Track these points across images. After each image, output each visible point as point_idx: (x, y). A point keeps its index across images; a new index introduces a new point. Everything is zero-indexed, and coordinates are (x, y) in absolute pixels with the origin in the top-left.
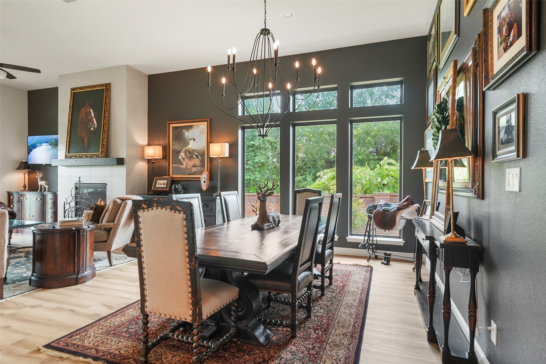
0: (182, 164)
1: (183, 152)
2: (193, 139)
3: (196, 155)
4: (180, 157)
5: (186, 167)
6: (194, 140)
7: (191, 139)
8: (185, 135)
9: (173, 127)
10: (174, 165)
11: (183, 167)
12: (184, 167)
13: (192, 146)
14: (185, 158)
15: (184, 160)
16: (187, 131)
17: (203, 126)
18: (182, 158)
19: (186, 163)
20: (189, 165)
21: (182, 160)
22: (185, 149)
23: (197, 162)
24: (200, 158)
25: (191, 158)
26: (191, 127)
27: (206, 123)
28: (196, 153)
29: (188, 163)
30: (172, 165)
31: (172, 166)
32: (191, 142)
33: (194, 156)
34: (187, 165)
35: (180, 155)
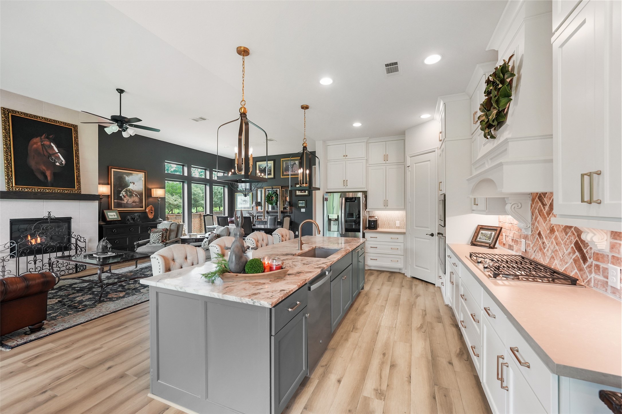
0: (124, 200)
1: (124, 191)
2: (132, 182)
3: (135, 194)
4: (121, 195)
5: (127, 203)
6: (134, 183)
7: (131, 183)
8: (126, 179)
9: (114, 171)
10: (115, 201)
11: (123, 202)
12: (125, 202)
13: (131, 187)
14: (126, 196)
15: (125, 197)
16: (127, 176)
17: (141, 175)
18: (123, 196)
19: (126, 199)
20: (129, 201)
21: (123, 197)
22: (126, 189)
23: (136, 199)
24: (139, 196)
25: (131, 196)
26: (131, 174)
27: (144, 173)
28: (135, 193)
29: (129, 200)
30: (114, 200)
31: (114, 202)
32: (131, 185)
33: (134, 195)
34: (127, 201)
35: (121, 193)
